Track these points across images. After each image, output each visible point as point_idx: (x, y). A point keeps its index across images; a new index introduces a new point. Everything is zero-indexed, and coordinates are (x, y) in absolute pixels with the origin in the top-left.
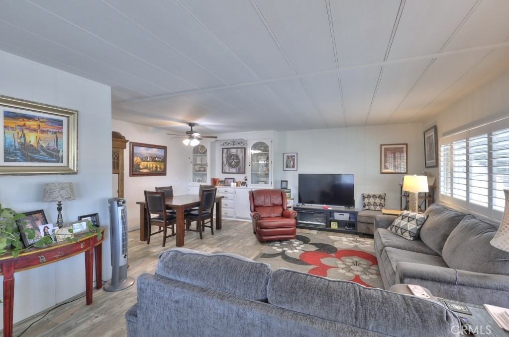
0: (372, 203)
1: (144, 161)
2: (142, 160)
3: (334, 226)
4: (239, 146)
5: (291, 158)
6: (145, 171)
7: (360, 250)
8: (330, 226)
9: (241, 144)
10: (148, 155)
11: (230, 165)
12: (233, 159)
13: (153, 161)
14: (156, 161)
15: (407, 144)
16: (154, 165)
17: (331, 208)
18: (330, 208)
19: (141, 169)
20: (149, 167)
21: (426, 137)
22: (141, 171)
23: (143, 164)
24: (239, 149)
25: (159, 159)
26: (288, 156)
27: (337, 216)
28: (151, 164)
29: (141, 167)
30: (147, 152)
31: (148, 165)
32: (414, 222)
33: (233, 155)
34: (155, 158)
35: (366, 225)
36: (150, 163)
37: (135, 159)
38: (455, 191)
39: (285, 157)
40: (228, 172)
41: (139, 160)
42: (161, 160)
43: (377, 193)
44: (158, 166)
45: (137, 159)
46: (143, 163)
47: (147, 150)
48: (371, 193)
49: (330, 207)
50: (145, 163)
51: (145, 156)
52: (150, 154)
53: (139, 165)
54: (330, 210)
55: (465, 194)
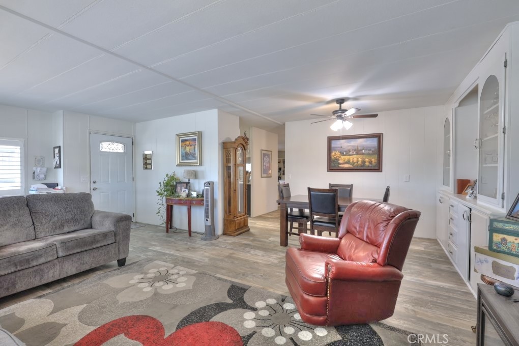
1: (345, 155)
2: (342, 154)
6: (347, 166)
10: (349, 148)
13: (357, 154)
14: (363, 154)
16: (360, 159)
19: (341, 164)
20: (351, 161)
22: (340, 166)
23: (342, 159)
25: (367, 152)
28: (355, 158)
29: (340, 161)
30: (349, 144)
31: (351, 159)
34: (362, 150)
36: (353, 156)
37: (333, 154)
41: (338, 154)
42: (371, 152)
44: (367, 160)
45: (335, 154)
46: (343, 157)
47: (348, 142)
50: (347, 158)
51: (346, 149)
52: (353, 146)
53: (338, 160)
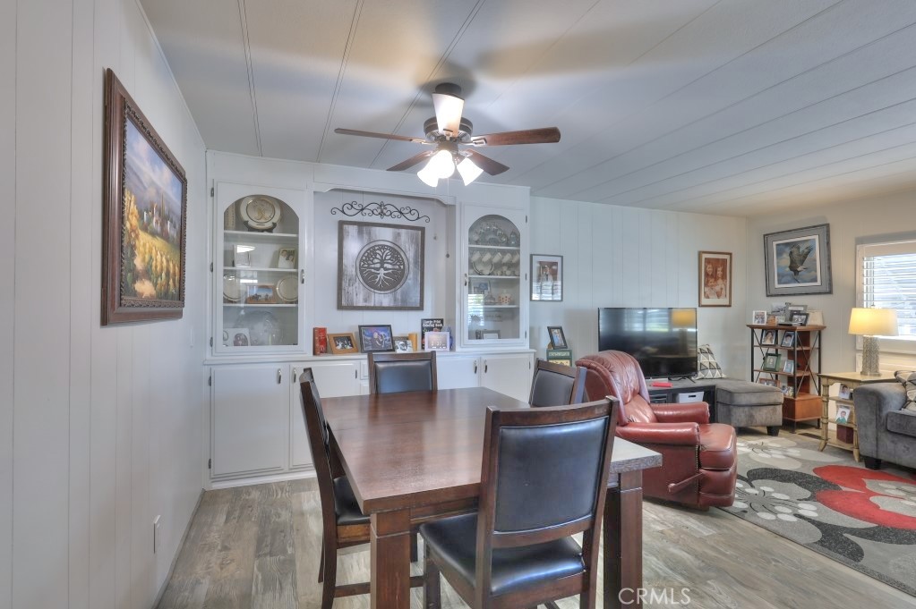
1: (145, 229)
2: (141, 218)
4: (402, 221)
5: (550, 267)
6: (147, 289)
9: (408, 216)
11: (370, 282)
12: (382, 262)
13: (162, 234)
16: (164, 260)
19: (138, 274)
20: (154, 266)
21: (774, 244)
22: (137, 287)
23: (142, 247)
24: (403, 231)
25: (172, 230)
26: (540, 263)
28: (159, 253)
31: (153, 254)
33: (382, 247)
34: (167, 219)
39: (536, 265)
40: (361, 304)
44: (172, 268)
46: (142, 237)
50: (147, 243)
51: (148, 196)
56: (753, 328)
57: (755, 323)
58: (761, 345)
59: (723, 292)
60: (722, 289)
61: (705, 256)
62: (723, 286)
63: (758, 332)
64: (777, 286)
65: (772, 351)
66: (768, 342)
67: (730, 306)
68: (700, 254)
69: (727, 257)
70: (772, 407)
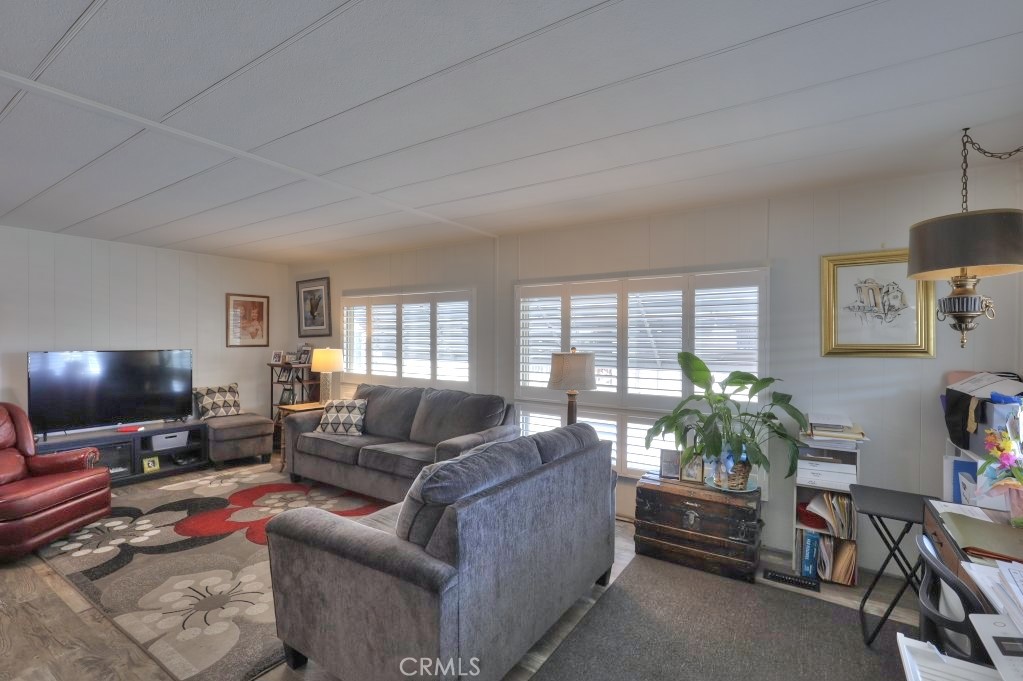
0: (221, 404)
3: (151, 466)
7: (249, 487)
8: (142, 470)
15: (268, 298)
17: (142, 429)
18: (142, 427)
21: (302, 291)
27: (160, 443)
32: (356, 411)
35: (232, 443)
38: (373, 367)
43: (225, 384)
48: (214, 385)
49: (140, 426)
54: (141, 432)
55: (395, 368)
56: (272, 367)
57: (273, 362)
58: (279, 382)
59: (259, 332)
60: (257, 330)
61: (232, 298)
62: (259, 327)
63: (278, 370)
64: (304, 328)
65: (288, 387)
66: (283, 379)
67: (267, 345)
68: (228, 296)
69: (264, 300)
70: (260, 438)
